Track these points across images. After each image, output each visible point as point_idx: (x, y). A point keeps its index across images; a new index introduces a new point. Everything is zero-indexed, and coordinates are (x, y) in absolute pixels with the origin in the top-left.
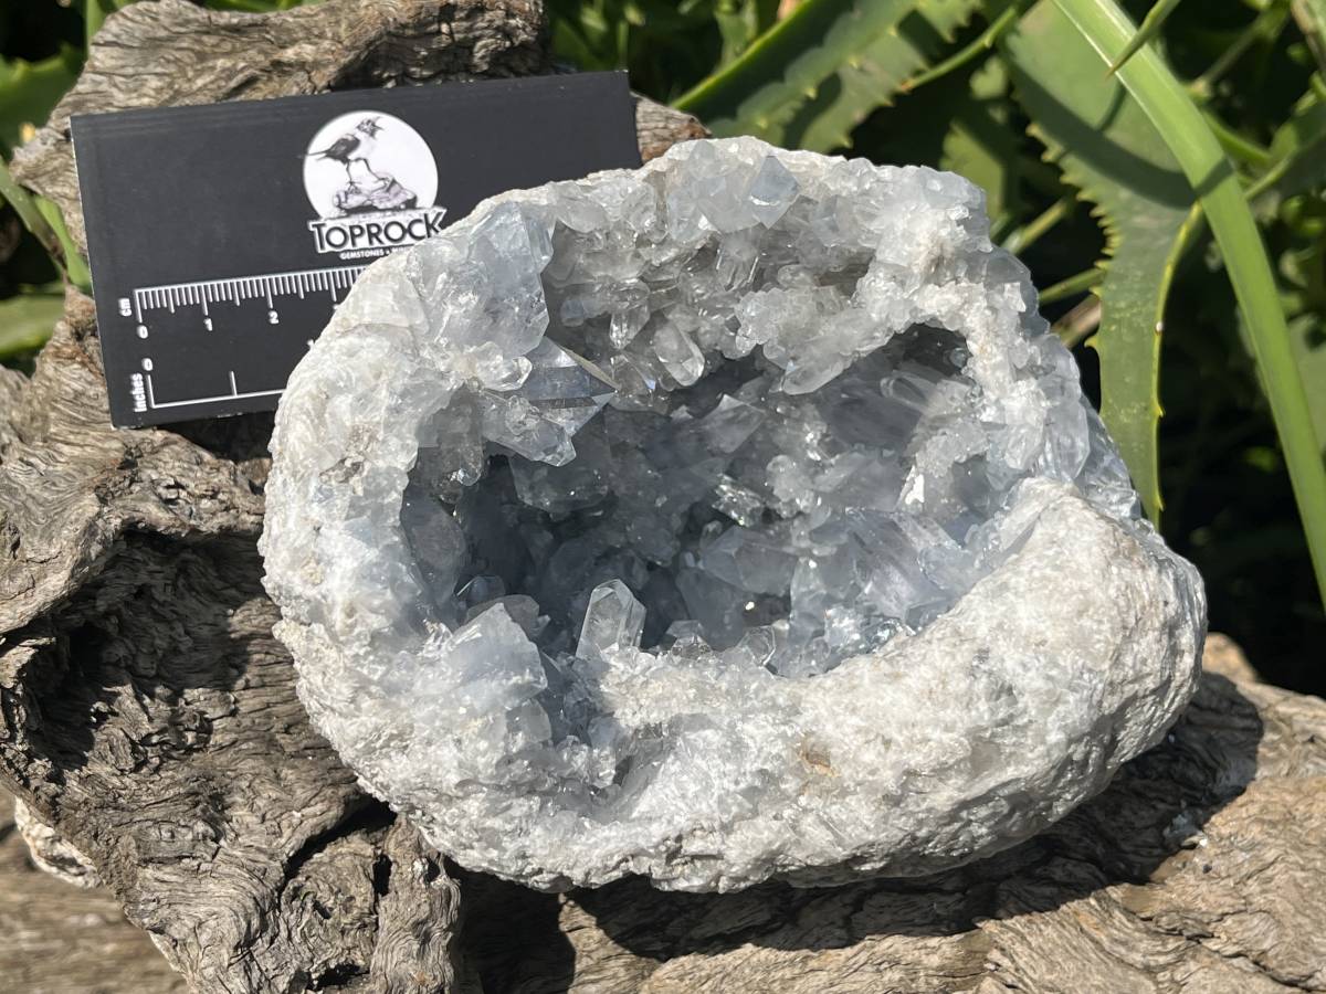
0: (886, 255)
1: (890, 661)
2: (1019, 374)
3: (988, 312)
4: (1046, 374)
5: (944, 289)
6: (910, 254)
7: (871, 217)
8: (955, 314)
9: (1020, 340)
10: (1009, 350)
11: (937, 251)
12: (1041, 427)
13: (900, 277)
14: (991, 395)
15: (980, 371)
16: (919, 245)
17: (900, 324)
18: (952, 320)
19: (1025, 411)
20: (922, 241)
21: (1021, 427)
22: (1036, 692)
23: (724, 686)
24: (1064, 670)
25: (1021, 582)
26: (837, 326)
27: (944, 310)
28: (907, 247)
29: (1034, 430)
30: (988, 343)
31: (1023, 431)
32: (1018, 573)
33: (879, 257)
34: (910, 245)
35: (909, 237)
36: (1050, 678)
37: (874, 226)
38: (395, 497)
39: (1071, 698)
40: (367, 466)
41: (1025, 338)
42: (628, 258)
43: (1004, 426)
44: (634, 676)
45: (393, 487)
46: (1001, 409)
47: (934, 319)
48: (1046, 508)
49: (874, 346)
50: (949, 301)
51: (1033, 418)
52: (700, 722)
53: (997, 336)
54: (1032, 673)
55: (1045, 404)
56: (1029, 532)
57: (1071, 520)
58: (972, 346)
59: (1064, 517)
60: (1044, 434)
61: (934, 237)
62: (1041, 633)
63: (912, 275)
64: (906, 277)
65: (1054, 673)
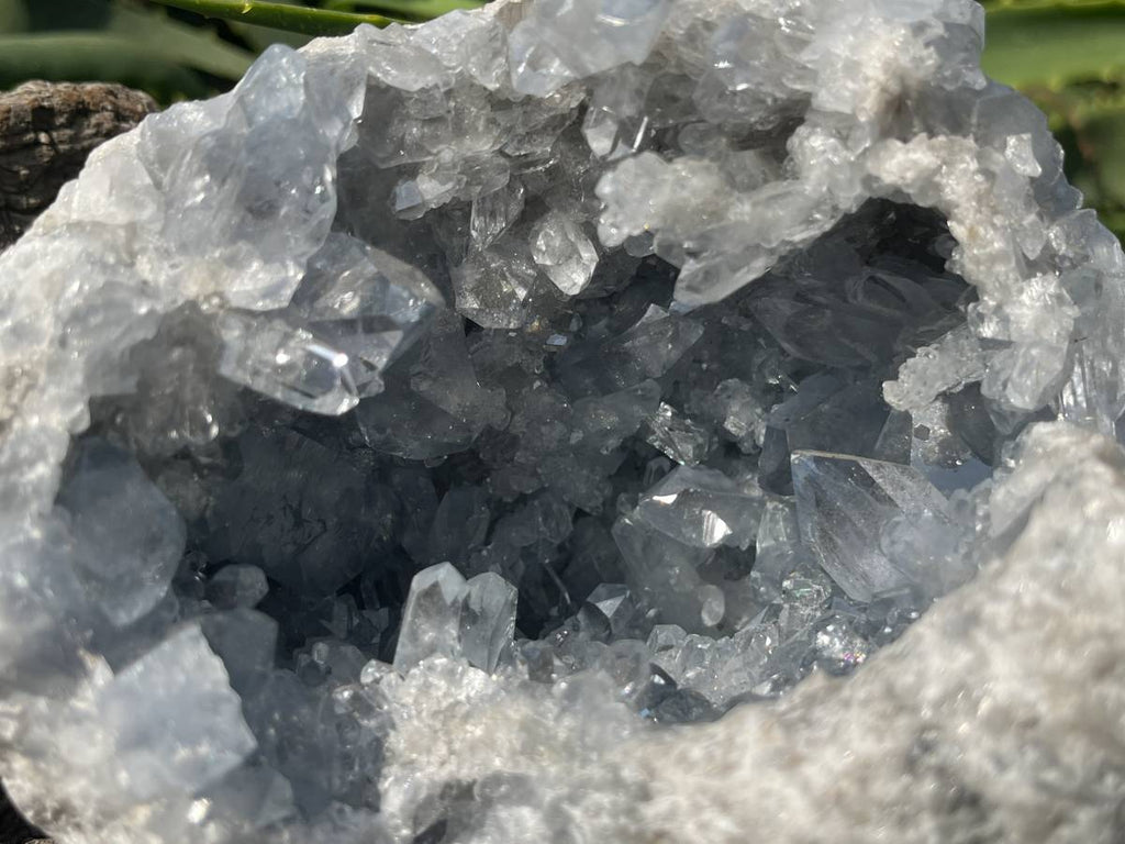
0: (825, 99)
1: (789, 727)
2: (1030, 268)
3: (979, 178)
4: (1074, 266)
5: (911, 145)
6: (855, 94)
7: (801, 44)
8: (929, 181)
9: (1031, 218)
10: (1014, 234)
11: (895, 87)
12: (1065, 346)
13: (844, 129)
14: (990, 302)
15: (970, 266)
16: (867, 79)
17: (850, 199)
18: (923, 191)
19: (1040, 324)
20: (870, 72)
21: (1033, 344)
22: (1019, 809)
23: (562, 735)
24: (1069, 772)
25: (999, 612)
26: (755, 205)
27: (910, 175)
28: (850, 85)
29: (1053, 350)
30: (980, 223)
31: (1034, 352)
32: (996, 596)
33: (815, 102)
34: (853, 81)
35: (852, 68)
36: (1043, 787)
37: (805, 57)
38: (43, 472)
39: (1085, 816)
40: (17, 425)
41: (1040, 215)
42: (481, 125)
43: (1007, 344)
44: (458, 703)
45: (41, 455)
46: (1005, 321)
47: (898, 191)
48: (1057, 479)
49: (814, 232)
50: (915, 163)
51: (1052, 333)
52: (520, 789)
53: (995, 212)
54: (1012, 776)
55: (1073, 312)
56: (1022, 523)
57: (1093, 507)
58: (957, 229)
59: (1080, 501)
60: (1070, 354)
61: (888, 66)
62: (1032, 706)
63: (858, 125)
64: (850, 128)
65: (1051, 776)
